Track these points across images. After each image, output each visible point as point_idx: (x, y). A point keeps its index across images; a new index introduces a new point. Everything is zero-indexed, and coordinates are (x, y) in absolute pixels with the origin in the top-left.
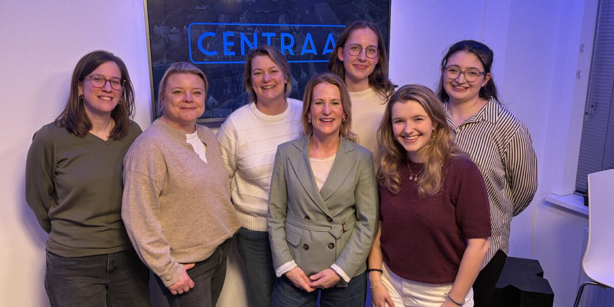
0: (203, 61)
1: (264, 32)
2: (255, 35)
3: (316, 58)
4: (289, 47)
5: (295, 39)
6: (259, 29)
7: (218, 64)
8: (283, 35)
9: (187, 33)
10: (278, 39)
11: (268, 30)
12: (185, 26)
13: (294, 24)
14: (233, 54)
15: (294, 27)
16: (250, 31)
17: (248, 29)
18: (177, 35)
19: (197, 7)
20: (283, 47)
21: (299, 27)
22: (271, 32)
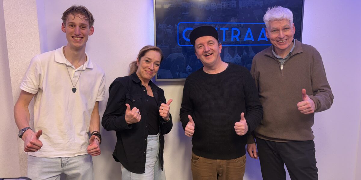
0: (185, 45)
3: (253, 43)
4: (237, 37)
5: (240, 32)
6: (218, 26)
8: (233, 29)
10: (230, 31)
11: (224, 26)
12: (176, 24)
15: (240, 24)
18: (171, 30)
19: (183, 13)
20: (233, 36)
21: (243, 24)
22: (226, 27)
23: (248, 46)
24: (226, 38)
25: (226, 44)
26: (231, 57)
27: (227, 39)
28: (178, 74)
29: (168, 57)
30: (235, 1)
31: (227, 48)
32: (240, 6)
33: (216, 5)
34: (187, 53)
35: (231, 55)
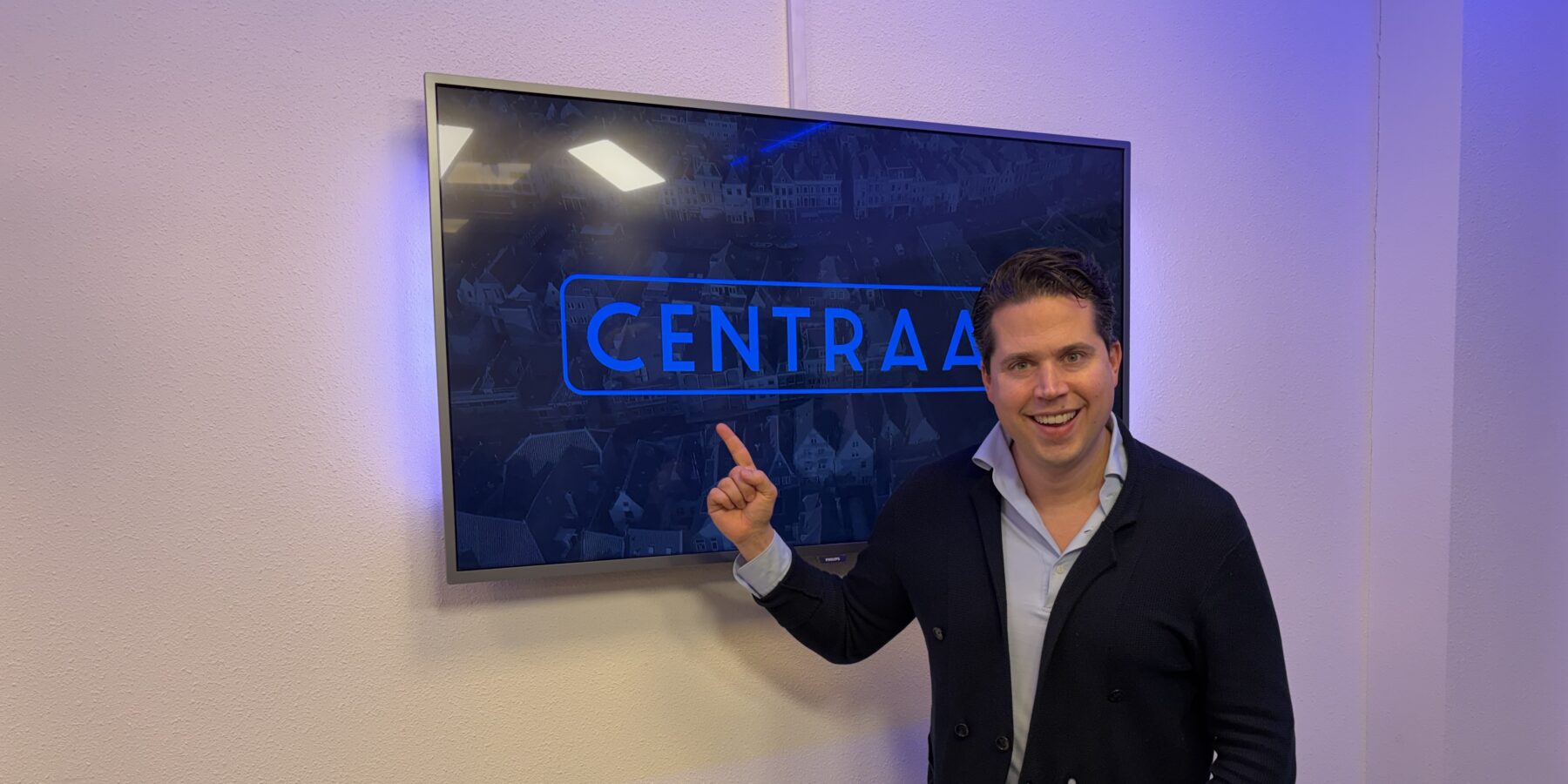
0: (603, 389)
1: (779, 305)
2: (753, 313)
3: (922, 379)
4: (849, 350)
5: (864, 326)
6: (762, 296)
7: (646, 397)
8: (831, 314)
9: (558, 304)
10: (816, 324)
11: (788, 299)
12: (551, 284)
13: (862, 282)
14: (690, 366)
15: (862, 292)
16: (739, 302)
17: (732, 295)
18: (526, 310)
19: (586, 230)
20: (831, 349)
21: (875, 291)
22: (798, 304)
23: (901, 394)
24: (800, 356)
25: (803, 387)
26: (830, 449)
27: (806, 362)
28: (573, 540)
29: (515, 453)
30: (837, 178)
31: (810, 405)
32: (859, 202)
33: (749, 196)
34: (614, 429)
35: (826, 439)
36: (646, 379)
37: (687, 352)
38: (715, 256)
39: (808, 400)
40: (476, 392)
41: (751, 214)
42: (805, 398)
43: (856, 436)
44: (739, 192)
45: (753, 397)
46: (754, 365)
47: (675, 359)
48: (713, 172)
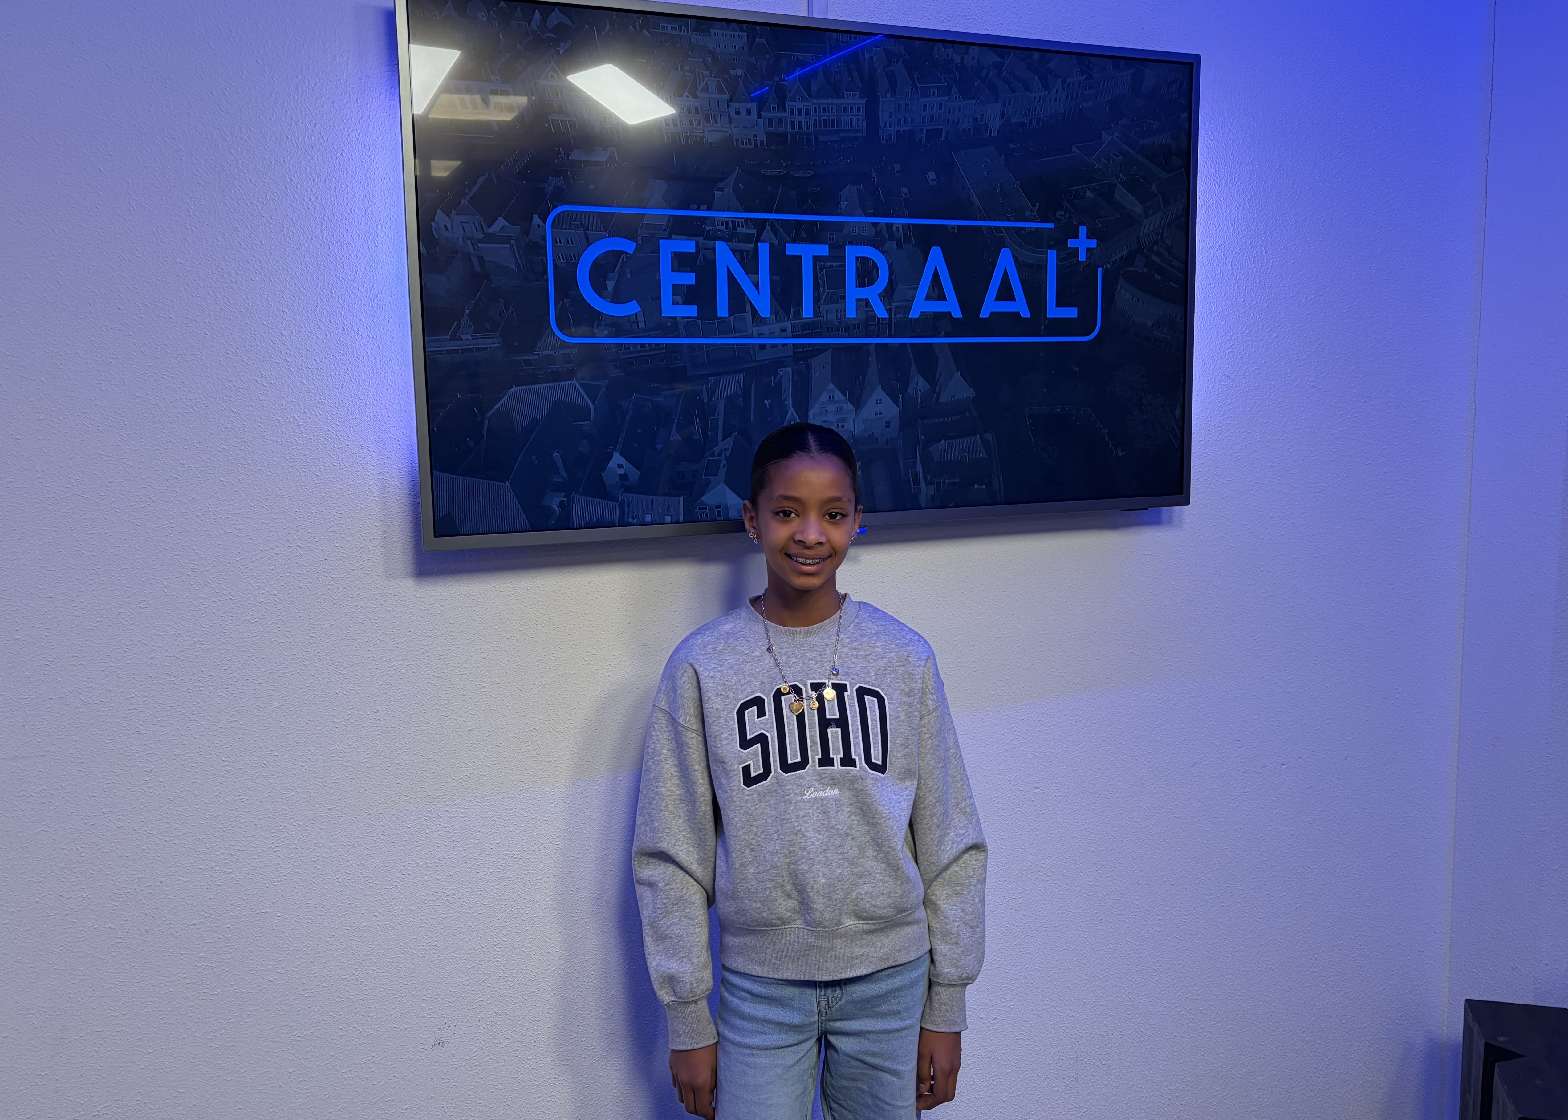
0: (595, 335)
1: (794, 241)
2: (764, 250)
4: (873, 293)
5: (890, 266)
6: (774, 231)
7: (642, 345)
8: (852, 253)
9: (544, 238)
10: (835, 263)
11: (803, 235)
12: (535, 217)
13: (889, 216)
14: (692, 311)
15: (889, 226)
16: (747, 238)
17: (739, 230)
18: (509, 246)
19: (575, 156)
20: (853, 292)
21: (903, 225)
22: (814, 239)
23: (932, 344)
24: (816, 300)
25: (819, 335)
26: (851, 407)
27: (824, 307)
28: (562, 504)
29: (496, 407)
30: (860, 97)
31: (828, 355)
32: (885, 123)
33: (759, 116)
34: (607, 381)
35: (845, 396)
36: (642, 325)
37: (688, 295)
38: (721, 185)
39: (826, 350)
40: (453, 338)
41: (762, 137)
42: (820, 349)
43: (879, 393)
44: (749, 112)
45: (762, 347)
46: (765, 311)
47: (675, 303)
48: (720, 90)
